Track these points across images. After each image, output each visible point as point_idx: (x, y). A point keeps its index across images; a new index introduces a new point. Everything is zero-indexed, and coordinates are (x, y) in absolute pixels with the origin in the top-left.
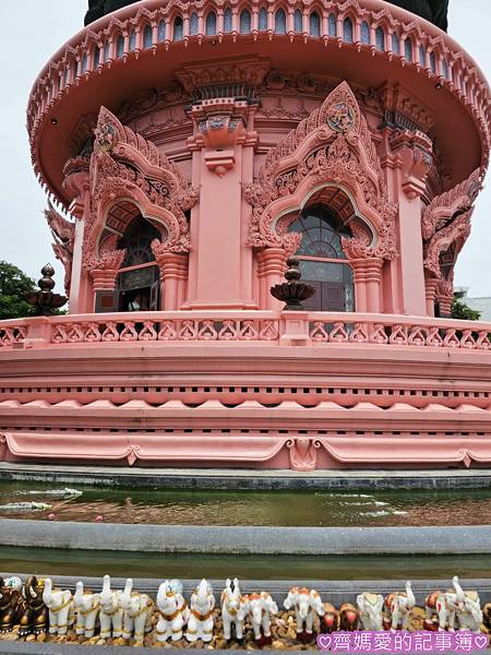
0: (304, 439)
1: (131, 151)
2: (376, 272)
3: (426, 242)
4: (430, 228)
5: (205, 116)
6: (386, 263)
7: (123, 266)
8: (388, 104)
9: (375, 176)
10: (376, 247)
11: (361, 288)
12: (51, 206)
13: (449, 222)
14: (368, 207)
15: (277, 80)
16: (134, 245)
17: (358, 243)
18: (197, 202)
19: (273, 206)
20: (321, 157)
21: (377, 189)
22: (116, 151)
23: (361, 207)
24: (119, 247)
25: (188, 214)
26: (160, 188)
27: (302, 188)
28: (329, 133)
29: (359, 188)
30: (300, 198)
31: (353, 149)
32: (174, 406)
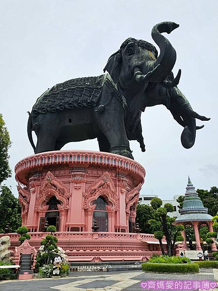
0: (97, 257)
1: (55, 183)
2: (113, 214)
3: (126, 204)
4: (127, 200)
5: (75, 175)
6: (116, 212)
7: (48, 210)
8: (117, 171)
9: (114, 190)
10: (113, 208)
11: (110, 219)
12: (19, 185)
13: (133, 198)
14: (112, 198)
15: (92, 166)
16: (52, 204)
17: (109, 207)
18: (71, 196)
19: (90, 199)
20: (101, 188)
21: (114, 193)
22: (52, 182)
23: (110, 199)
24: (47, 204)
25: (68, 199)
26: (62, 192)
27: (97, 194)
28: (103, 183)
29: (110, 194)
30: (96, 197)
31: (109, 186)
32: (75, 251)
